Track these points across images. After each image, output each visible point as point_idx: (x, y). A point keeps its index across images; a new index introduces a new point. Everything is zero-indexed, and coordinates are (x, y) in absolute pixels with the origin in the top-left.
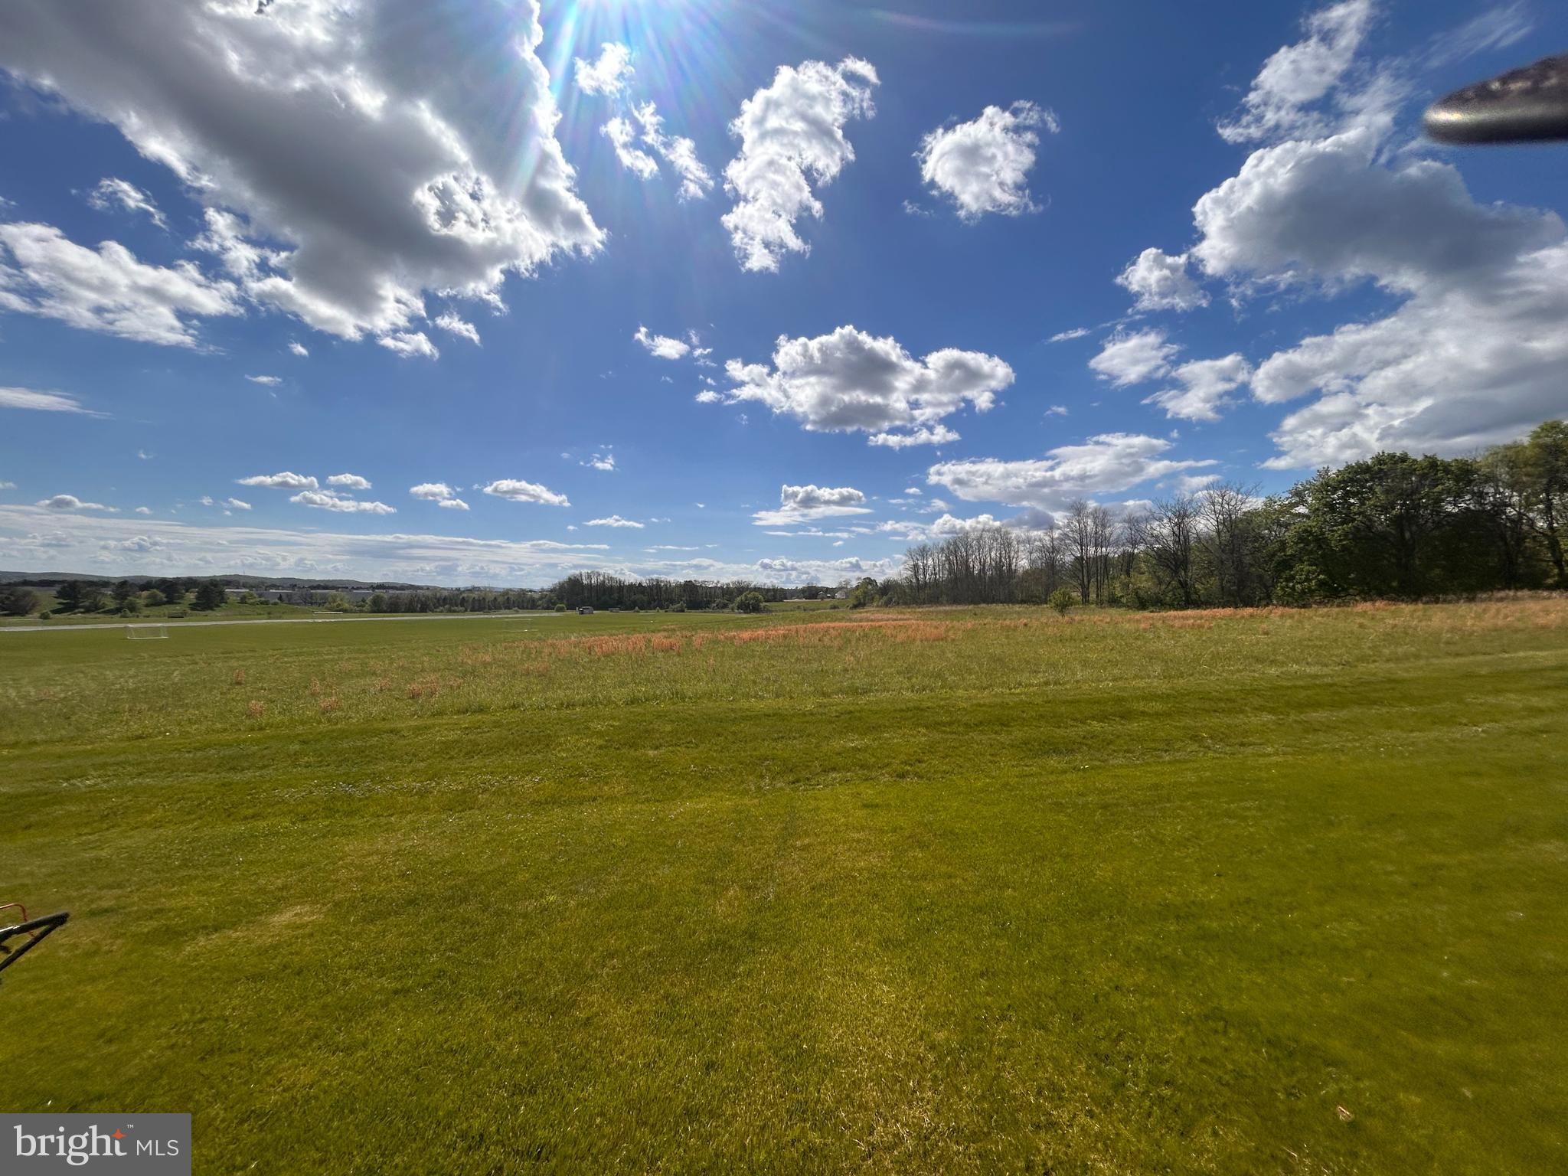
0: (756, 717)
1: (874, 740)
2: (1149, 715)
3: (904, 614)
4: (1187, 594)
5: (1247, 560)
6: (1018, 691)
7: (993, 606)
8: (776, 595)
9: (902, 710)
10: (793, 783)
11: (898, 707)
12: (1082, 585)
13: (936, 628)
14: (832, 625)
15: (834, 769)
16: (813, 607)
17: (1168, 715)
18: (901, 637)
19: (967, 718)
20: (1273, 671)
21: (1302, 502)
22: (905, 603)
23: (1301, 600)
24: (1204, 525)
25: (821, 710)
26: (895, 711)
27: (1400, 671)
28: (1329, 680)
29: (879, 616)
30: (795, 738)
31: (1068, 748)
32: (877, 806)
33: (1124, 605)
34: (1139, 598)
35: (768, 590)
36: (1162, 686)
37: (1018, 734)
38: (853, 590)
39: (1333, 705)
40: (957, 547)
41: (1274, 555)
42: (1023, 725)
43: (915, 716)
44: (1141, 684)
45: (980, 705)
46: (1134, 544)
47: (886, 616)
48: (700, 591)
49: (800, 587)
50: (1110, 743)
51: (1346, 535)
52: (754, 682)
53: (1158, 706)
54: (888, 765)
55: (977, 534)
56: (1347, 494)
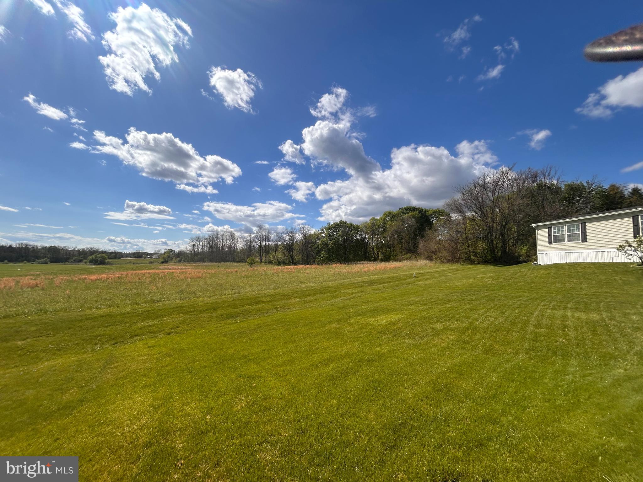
0: (96, 317)
1: (158, 321)
2: (265, 302)
3: (187, 266)
4: (293, 260)
5: (310, 249)
6: (224, 297)
7: (226, 263)
8: (117, 256)
9: (174, 308)
10: (114, 344)
11: (172, 307)
12: (260, 256)
13: (199, 272)
14: (148, 271)
15: (137, 336)
16: (138, 262)
17: (270, 301)
18: (182, 277)
19: (200, 309)
20: (303, 286)
21: (323, 233)
22: (188, 261)
23: (321, 263)
24: (298, 237)
25: (133, 311)
26: (171, 308)
27: (331, 284)
28: (315, 288)
29: (174, 267)
30: (117, 325)
31: (236, 316)
32: (155, 346)
33: (273, 264)
34: (278, 261)
35: (111, 253)
36: (272, 292)
37: (219, 313)
38: (162, 254)
39: (313, 295)
40: (213, 239)
41: (316, 248)
42: (222, 309)
43: (180, 309)
44: (266, 292)
45: (207, 303)
46: (278, 241)
47: (177, 267)
48: (62, 252)
49: (132, 252)
50: (251, 312)
51: (333, 243)
52: (96, 301)
53: (268, 299)
54: (163, 330)
55: (222, 233)
56: (334, 231)
